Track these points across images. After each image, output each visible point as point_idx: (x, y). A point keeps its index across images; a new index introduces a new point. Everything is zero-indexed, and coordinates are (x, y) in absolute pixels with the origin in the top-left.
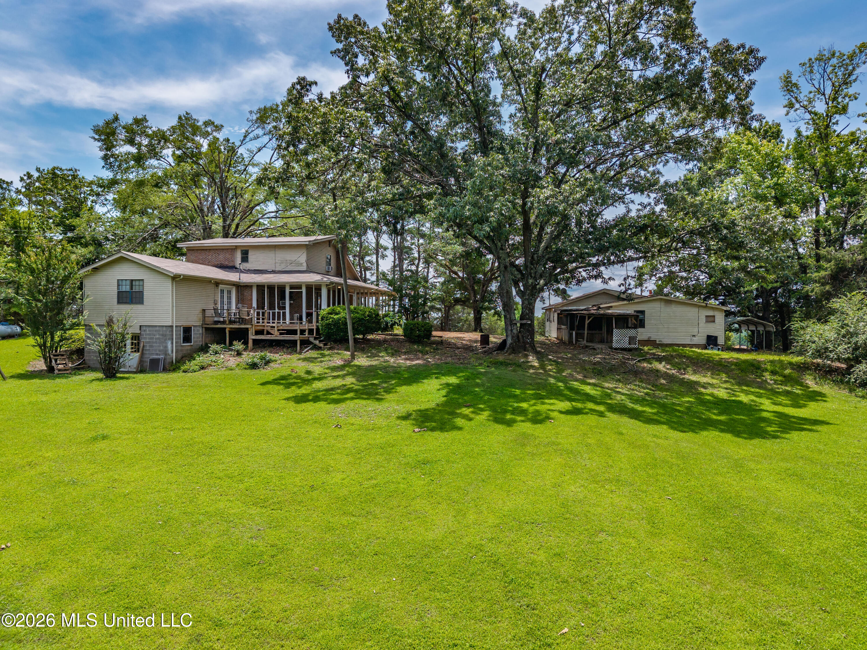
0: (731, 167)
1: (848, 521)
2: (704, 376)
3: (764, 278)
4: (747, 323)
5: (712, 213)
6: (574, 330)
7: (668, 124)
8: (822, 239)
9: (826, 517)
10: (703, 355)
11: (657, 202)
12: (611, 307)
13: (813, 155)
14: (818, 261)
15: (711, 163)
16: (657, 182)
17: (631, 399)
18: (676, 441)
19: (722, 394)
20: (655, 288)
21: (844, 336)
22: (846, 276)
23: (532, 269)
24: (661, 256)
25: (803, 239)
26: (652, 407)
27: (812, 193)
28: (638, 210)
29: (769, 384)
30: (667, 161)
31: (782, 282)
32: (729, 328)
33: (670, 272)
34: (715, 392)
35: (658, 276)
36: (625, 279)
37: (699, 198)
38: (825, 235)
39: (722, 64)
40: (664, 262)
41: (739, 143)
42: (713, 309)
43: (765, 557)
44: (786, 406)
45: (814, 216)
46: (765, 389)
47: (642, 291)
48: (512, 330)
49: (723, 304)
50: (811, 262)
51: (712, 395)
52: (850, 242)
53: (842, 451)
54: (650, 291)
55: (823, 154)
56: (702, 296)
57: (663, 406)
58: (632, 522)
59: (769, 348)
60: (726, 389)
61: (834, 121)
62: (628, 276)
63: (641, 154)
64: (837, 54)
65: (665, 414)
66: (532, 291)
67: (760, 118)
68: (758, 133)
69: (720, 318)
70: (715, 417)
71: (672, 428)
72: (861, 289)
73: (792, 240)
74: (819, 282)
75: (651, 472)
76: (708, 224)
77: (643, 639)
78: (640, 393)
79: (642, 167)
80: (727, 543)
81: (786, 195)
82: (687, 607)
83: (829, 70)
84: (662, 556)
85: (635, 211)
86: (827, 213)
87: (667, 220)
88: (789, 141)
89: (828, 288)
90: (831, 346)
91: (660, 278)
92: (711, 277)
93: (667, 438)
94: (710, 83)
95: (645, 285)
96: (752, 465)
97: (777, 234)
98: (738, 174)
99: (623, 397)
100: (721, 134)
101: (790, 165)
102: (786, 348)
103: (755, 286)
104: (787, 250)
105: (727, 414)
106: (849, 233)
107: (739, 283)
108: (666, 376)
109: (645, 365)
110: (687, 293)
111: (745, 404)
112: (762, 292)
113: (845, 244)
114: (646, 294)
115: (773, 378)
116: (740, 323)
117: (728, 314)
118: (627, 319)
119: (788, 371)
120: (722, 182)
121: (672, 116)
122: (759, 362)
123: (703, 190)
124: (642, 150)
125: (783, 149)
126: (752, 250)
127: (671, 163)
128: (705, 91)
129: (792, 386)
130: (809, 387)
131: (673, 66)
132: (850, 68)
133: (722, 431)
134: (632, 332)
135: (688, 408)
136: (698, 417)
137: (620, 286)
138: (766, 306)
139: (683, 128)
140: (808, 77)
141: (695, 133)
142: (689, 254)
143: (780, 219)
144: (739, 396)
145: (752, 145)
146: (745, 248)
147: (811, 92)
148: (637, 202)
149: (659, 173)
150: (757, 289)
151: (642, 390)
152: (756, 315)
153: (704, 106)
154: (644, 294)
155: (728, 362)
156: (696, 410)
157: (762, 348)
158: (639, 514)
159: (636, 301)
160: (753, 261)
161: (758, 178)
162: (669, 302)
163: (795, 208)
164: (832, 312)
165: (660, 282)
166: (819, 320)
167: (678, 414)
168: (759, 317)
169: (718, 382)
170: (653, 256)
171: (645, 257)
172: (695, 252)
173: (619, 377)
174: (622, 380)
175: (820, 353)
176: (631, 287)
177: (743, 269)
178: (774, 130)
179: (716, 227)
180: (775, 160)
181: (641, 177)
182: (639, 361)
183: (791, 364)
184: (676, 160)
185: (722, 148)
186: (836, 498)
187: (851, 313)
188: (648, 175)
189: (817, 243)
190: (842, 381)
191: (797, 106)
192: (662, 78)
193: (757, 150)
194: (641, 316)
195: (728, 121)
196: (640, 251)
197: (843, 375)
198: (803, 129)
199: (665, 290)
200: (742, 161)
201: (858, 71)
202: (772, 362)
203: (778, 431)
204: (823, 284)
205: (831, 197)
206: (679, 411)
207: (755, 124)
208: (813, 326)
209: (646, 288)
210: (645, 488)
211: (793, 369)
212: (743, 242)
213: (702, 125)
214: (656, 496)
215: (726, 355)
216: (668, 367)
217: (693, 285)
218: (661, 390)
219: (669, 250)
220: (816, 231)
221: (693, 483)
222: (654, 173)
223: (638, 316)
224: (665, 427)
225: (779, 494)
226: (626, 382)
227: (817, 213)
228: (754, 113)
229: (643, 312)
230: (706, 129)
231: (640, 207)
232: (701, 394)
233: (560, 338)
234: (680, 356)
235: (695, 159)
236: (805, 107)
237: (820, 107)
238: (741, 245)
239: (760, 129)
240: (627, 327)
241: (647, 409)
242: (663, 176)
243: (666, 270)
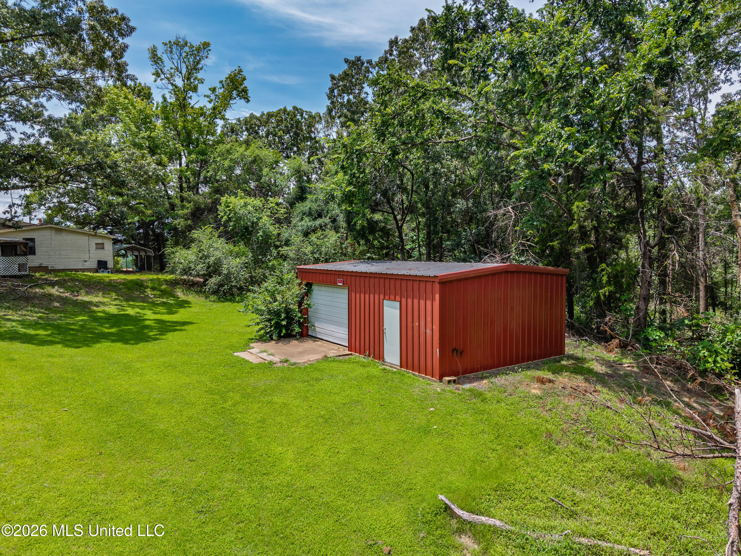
0: (112, 115)
1: (206, 391)
2: (96, 296)
3: (143, 212)
4: (132, 249)
5: (96, 153)
7: (49, 61)
8: (184, 185)
9: (192, 392)
10: (94, 278)
11: (42, 135)
13: (176, 119)
14: (182, 201)
15: (94, 108)
16: (40, 115)
17: (22, 325)
18: (71, 357)
19: (113, 310)
20: (45, 217)
21: (201, 258)
22: (201, 214)
24: (49, 186)
25: (171, 184)
26: (46, 330)
27: (176, 149)
28: (21, 139)
29: (150, 298)
30: (51, 97)
31: (157, 217)
32: (117, 254)
33: (60, 203)
34: (107, 309)
35: (47, 205)
36: (10, 207)
37: (84, 137)
38: (186, 182)
39: (98, 21)
40: (53, 193)
41: (118, 96)
42: (102, 237)
43: (150, 435)
44: (163, 314)
45: (178, 167)
46: (148, 302)
47: (30, 219)
49: (111, 233)
50: (177, 202)
51: (104, 312)
52: (203, 189)
53: (201, 342)
54: (40, 220)
55: (182, 119)
56: (92, 226)
57: (58, 327)
58: (27, 442)
59: (149, 269)
60: (116, 305)
61: (189, 95)
62: (14, 204)
63: (22, 84)
64: (189, 44)
65: (59, 334)
67: (134, 79)
68: (133, 91)
69: (109, 246)
70: (107, 331)
71: (67, 346)
72: (210, 224)
73: (163, 184)
74: (183, 218)
75: (46, 390)
76: (93, 162)
77: (42, 546)
78: (33, 317)
79: (22, 96)
80: (119, 434)
81: (157, 147)
82: (85, 500)
83: (184, 54)
84: (60, 464)
85: (18, 140)
86: (187, 166)
87: (53, 153)
88: (158, 104)
89: (189, 222)
90: (192, 265)
91: (50, 208)
92: (99, 209)
93: (61, 356)
94: (88, 35)
95: (34, 214)
96: (138, 365)
97: (151, 177)
98: (118, 122)
99: (14, 324)
100: (101, 83)
101: (159, 123)
102: (162, 269)
103: (136, 219)
104: (160, 191)
105: (118, 326)
106: (202, 183)
107: (123, 216)
108: (60, 299)
109: (37, 290)
110: (77, 223)
111: (132, 316)
112: (143, 224)
113: (200, 191)
114: (36, 222)
115: (153, 293)
116: (125, 249)
117: (116, 241)
118: (16, 246)
119: (164, 287)
120: (105, 126)
121: (53, 54)
122: (142, 281)
123: (88, 131)
124: (22, 80)
125: (154, 109)
126: (132, 189)
127: (55, 100)
128: (84, 41)
129: (167, 298)
130: (179, 298)
131: (50, 6)
132: (198, 58)
133: (113, 341)
134: (21, 260)
135: (82, 326)
136: (91, 333)
137: (5, 213)
138: (146, 234)
139: (64, 69)
140: (169, 55)
141: (77, 76)
142: (77, 187)
143: (153, 166)
144: (126, 310)
145: (128, 99)
146: (126, 186)
147: (172, 68)
148: (19, 131)
149: (42, 106)
150: (138, 221)
151: (35, 315)
152: (139, 242)
153: (84, 54)
154: (32, 222)
155: (117, 283)
156: (90, 326)
157: (144, 270)
158: (35, 432)
159: (24, 229)
160: (134, 198)
161: (134, 129)
162: (60, 231)
163: (165, 159)
164: (193, 241)
165: (50, 212)
166: (184, 246)
167: (72, 332)
168: (141, 245)
169: (109, 300)
170: (40, 186)
171: (32, 186)
172: (83, 186)
173: (8, 305)
174: (12, 307)
175: (186, 271)
176: (18, 214)
177: (126, 204)
178: (145, 91)
179: (101, 166)
180: (147, 117)
181: (23, 106)
182: (30, 287)
183: (166, 281)
184: (60, 98)
185: (103, 97)
186: (198, 377)
187: (205, 241)
188: (31, 106)
189: (181, 188)
190: (201, 291)
191: (162, 76)
192: (39, 14)
193: (132, 105)
194: (31, 244)
195: (107, 74)
196: (26, 180)
197: (202, 287)
198: (168, 96)
199: (55, 219)
200: (120, 111)
201: (203, 62)
202: (152, 280)
203: (157, 335)
204: (186, 219)
205: (190, 153)
206: (73, 330)
207: (129, 83)
208: (180, 251)
209: (35, 216)
210: (40, 406)
211: (167, 284)
212: (124, 181)
213: (83, 71)
214: (52, 411)
215: (115, 277)
216: (61, 290)
217: (83, 216)
218: (55, 312)
219: (57, 182)
220: (180, 178)
221: (88, 391)
222: (36, 105)
223: (27, 244)
224: (59, 346)
225: (159, 383)
226: (16, 309)
227: (180, 165)
228: (128, 73)
229: (33, 240)
230: (87, 76)
231: (23, 136)
232: (95, 312)
234: (73, 280)
235: (78, 101)
236: (168, 79)
237: (179, 82)
238: (123, 184)
239: (135, 88)
240: (16, 255)
241: (41, 332)
242: (47, 110)
243: (55, 200)
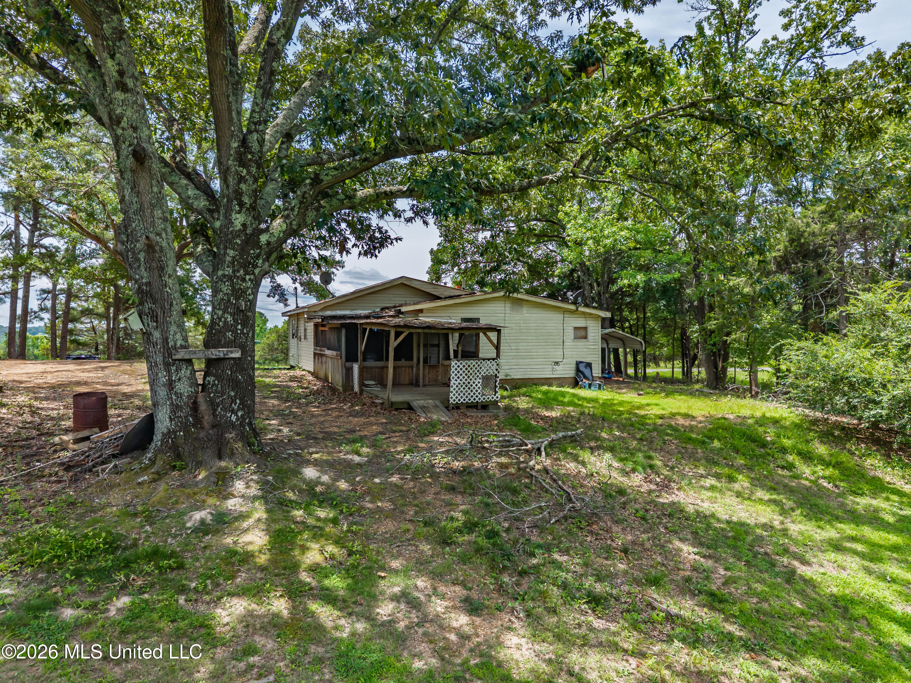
6: (356, 361)
12: (421, 311)
23: (241, 179)
42: (584, 315)
48: (170, 385)
56: (571, 294)
66: (243, 250)
69: (594, 330)
134: (488, 367)
159: (465, 300)
162: (519, 303)
233: (322, 374)
